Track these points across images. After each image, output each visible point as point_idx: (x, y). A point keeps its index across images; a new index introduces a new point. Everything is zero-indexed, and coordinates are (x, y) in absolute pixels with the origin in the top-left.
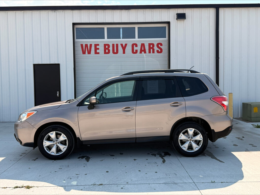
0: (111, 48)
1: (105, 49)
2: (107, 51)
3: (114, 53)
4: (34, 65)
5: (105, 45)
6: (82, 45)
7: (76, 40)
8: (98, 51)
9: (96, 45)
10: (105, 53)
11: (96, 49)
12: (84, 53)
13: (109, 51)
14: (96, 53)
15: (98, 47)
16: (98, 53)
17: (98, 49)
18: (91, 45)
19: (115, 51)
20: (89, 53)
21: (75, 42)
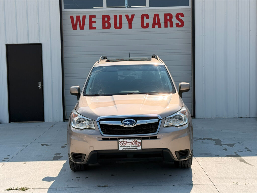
0: (112, 21)
1: (104, 22)
2: (107, 25)
3: (116, 27)
4: (7, 46)
5: (104, 17)
6: (72, 17)
7: (64, 10)
8: (94, 25)
9: (91, 17)
10: (104, 27)
11: (91, 22)
12: (75, 28)
13: (109, 24)
14: (91, 28)
15: (94, 19)
16: (95, 28)
17: (95, 22)
18: (84, 17)
19: (118, 25)
20: (82, 28)
21: (63, 13)
